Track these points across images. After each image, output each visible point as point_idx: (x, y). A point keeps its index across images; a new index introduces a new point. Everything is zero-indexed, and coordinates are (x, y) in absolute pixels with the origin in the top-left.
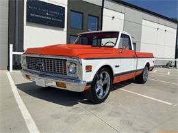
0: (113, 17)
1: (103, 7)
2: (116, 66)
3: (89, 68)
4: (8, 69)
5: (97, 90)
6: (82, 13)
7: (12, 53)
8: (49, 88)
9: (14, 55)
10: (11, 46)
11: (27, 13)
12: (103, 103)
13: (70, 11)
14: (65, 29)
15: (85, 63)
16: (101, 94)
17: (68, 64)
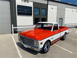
0: (52, 8)
1: (48, 5)
2: (52, 39)
3: (41, 43)
4: (12, 33)
5: (45, 49)
6: (39, 8)
7: (13, 28)
8: (28, 48)
9: (14, 29)
10: (13, 25)
11: (17, 11)
12: (47, 53)
13: (34, 8)
14: (32, 16)
15: (40, 42)
16: (46, 49)
17: (34, 42)
